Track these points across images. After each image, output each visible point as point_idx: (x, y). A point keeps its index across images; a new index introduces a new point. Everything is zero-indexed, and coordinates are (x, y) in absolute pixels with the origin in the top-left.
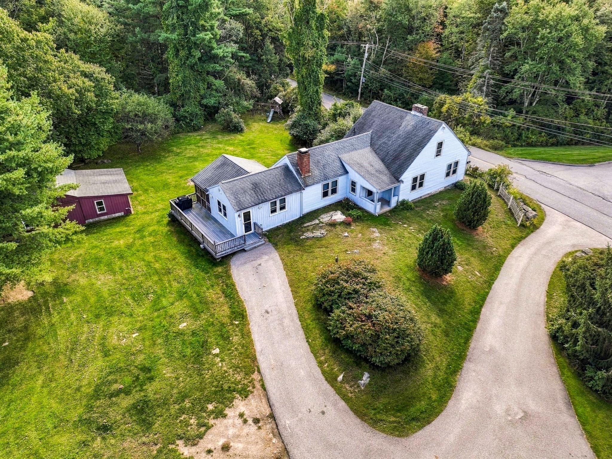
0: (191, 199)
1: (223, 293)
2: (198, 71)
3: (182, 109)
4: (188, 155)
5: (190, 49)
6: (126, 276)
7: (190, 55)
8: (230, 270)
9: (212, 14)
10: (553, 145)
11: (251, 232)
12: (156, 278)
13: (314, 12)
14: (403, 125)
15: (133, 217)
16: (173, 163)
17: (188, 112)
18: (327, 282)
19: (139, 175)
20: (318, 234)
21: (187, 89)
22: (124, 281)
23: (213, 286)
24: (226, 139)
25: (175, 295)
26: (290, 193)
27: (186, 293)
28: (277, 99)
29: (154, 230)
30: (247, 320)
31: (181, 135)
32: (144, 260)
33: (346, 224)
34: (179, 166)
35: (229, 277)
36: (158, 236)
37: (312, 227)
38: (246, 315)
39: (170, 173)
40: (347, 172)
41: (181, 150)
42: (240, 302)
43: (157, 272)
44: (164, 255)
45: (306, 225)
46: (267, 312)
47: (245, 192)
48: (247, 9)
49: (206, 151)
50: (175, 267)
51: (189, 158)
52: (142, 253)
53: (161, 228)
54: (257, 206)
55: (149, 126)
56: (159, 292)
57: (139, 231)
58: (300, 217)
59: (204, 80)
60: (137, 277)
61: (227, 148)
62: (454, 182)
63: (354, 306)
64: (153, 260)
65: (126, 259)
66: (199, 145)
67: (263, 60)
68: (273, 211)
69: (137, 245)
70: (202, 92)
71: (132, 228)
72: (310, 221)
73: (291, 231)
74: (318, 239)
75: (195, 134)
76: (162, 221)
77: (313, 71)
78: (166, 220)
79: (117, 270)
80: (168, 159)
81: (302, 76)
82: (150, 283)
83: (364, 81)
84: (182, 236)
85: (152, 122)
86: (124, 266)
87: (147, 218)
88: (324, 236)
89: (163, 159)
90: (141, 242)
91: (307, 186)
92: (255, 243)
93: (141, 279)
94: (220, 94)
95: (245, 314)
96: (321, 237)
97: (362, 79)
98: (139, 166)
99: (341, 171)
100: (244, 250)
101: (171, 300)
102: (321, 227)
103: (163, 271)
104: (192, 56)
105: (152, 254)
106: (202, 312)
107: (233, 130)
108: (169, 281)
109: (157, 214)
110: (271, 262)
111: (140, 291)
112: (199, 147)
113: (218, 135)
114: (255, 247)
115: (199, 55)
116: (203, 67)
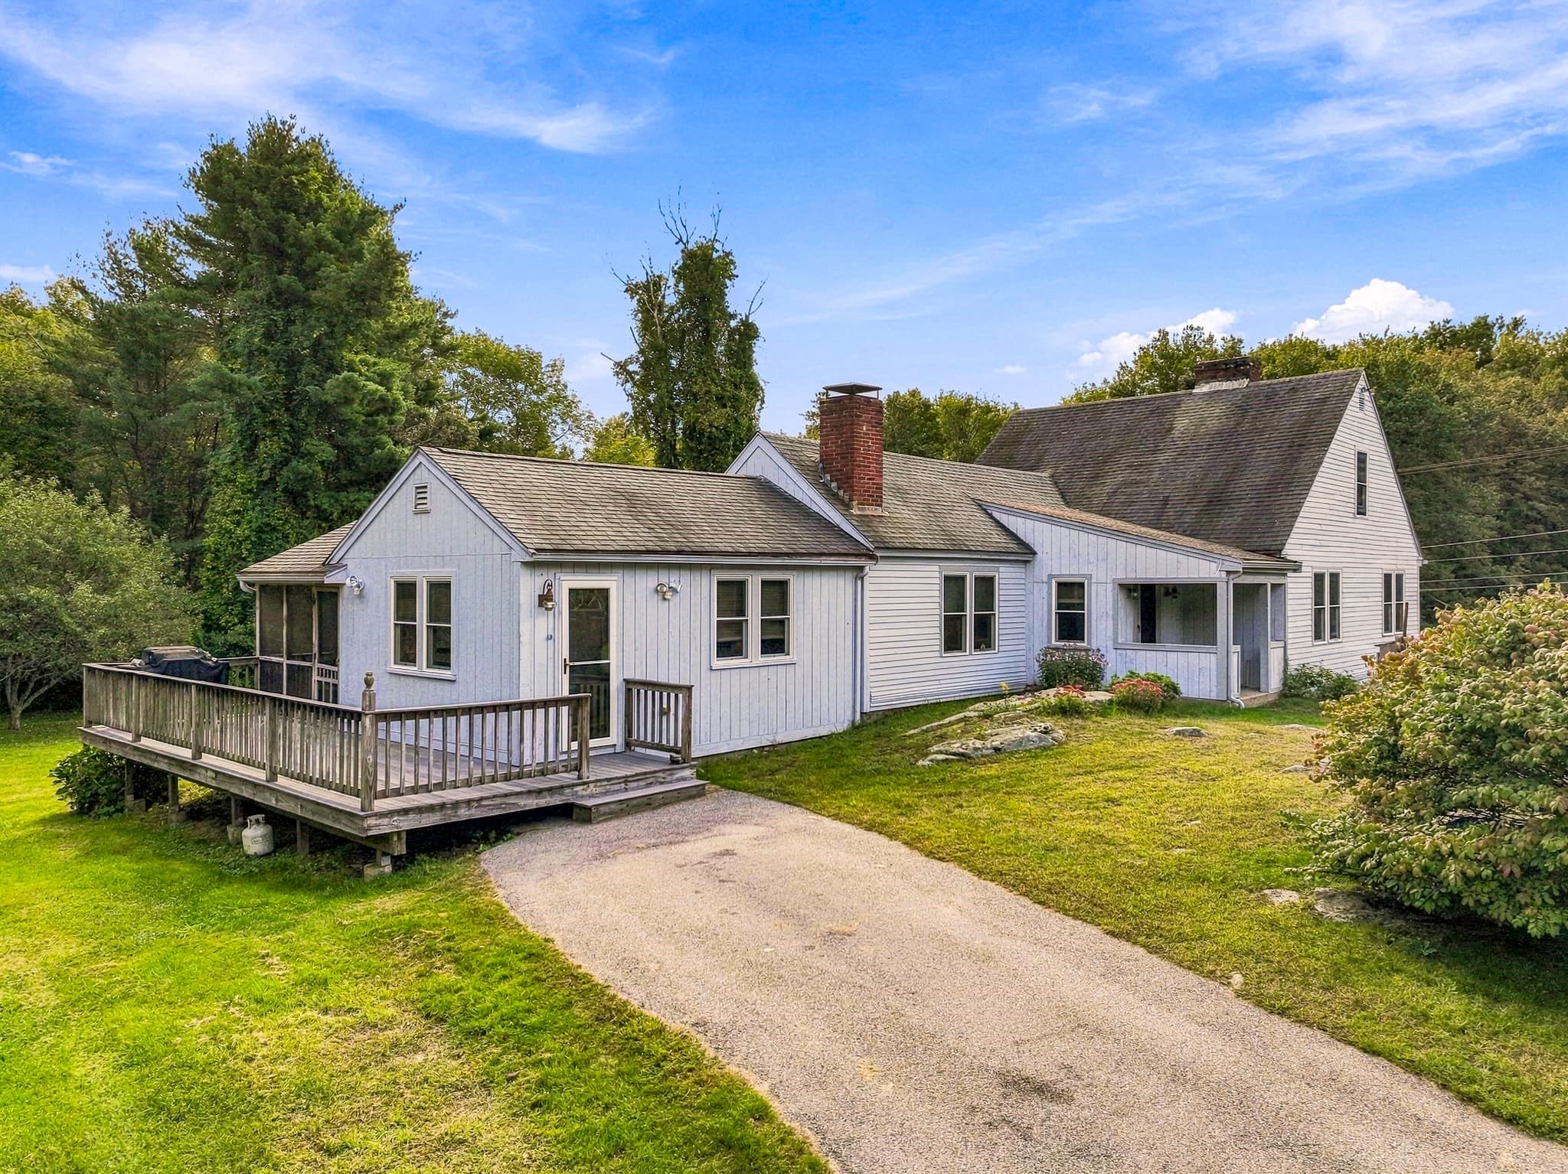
5: (300, 435)
14: (1179, 427)
20: (1015, 734)
26: (817, 554)
40: (1027, 552)
45: (911, 733)
54: (651, 576)
58: (855, 726)
68: (730, 647)
74: (1039, 753)
88: (1061, 743)
91: (885, 546)
96: (1045, 748)
99: (1003, 539)
100: (572, 811)
102: (1007, 720)
104: (303, 457)
115: (327, 452)
116: (337, 501)
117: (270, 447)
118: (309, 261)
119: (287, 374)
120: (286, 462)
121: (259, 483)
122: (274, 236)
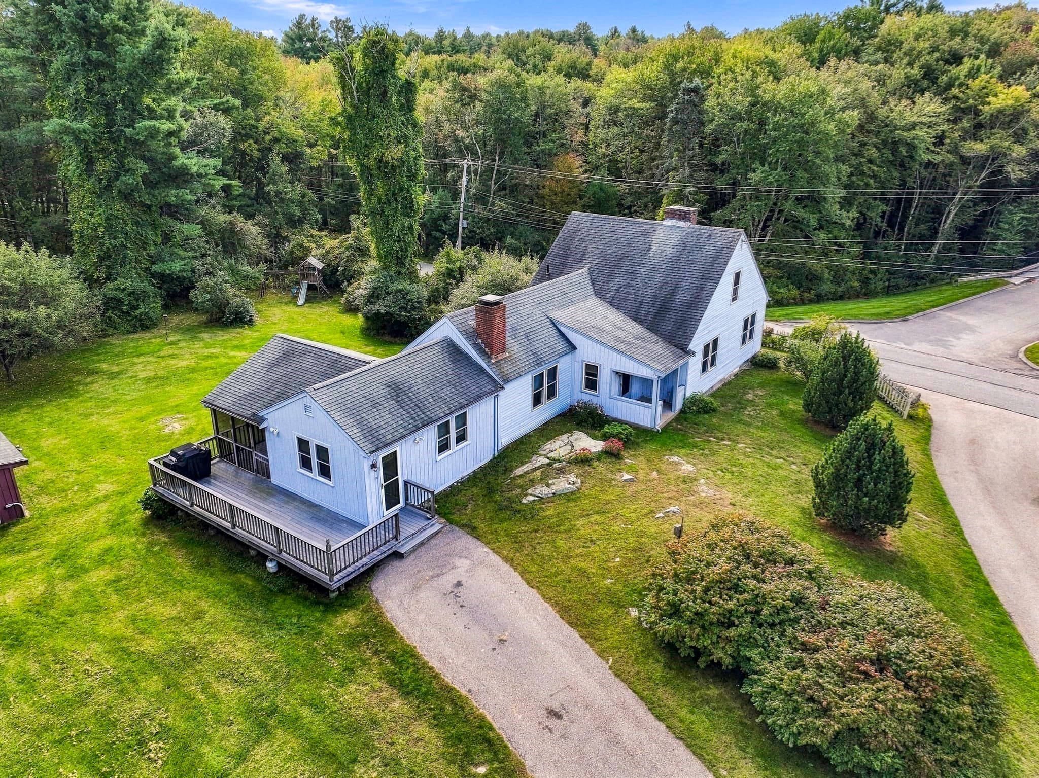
0: (208, 452)
1: (392, 683)
2: (143, 204)
3: (110, 285)
4: (142, 375)
5: (122, 156)
6: (48, 698)
7: (122, 169)
8: (381, 614)
9: (171, 82)
10: (811, 302)
11: (398, 506)
12: (154, 683)
13: (394, 77)
14: (654, 249)
15: (30, 524)
16: (110, 394)
17: (124, 289)
18: (706, 590)
19: (24, 427)
20: (561, 485)
21: (117, 243)
22: (43, 718)
23: (351, 671)
24: (222, 338)
25: (241, 724)
26: (478, 398)
27: (273, 711)
28: (313, 261)
29: (109, 550)
30: (508, 755)
31: (113, 341)
32: (96, 638)
33: (611, 455)
34: (128, 397)
35: (388, 632)
36: (124, 563)
37: (538, 473)
38: (500, 739)
39: (109, 414)
40: (573, 347)
41: (121, 367)
42: (457, 701)
43: (152, 664)
44: (163, 610)
45: (519, 471)
46: (554, 714)
47: (375, 405)
48: (229, 97)
49: (184, 363)
50: (208, 638)
51: (148, 380)
52: (87, 617)
53: (127, 540)
54: (411, 437)
55: (42, 311)
56: (181, 726)
57: (62, 557)
58: (494, 458)
59: (154, 226)
60: (88, 694)
61: (232, 354)
62: (750, 356)
63: (817, 640)
64: (129, 633)
65: (37, 645)
66: (162, 354)
67: (269, 192)
68: (443, 447)
69: (65, 598)
70: (152, 250)
71: (34, 554)
72: (523, 463)
73: (490, 491)
74: (570, 496)
75: (147, 335)
76: (125, 522)
77: (401, 189)
78: (138, 515)
79: (12, 685)
80: (95, 386)
81: (380, 199)
82: (141, 705)
83: (465, 226)
84: (200, 551)
85: (47, 305)
86: (33, 668)
87: (79, 523)
88: (579, 489)
89: (81, 387)
90: (72, 586)
91: (507, 381)
92: (421, 530)
93: (104, 696)
94: (190, 254)
95: (491, 734)
96: (572, 493)
97: (462, 224)
98: (18, 408)
99: (561, 346)
100: (397, 556)
101: (233, 744)
102: (559, 469)
103: (174, 658)
104: (127, 171)
105: (121, 615)
106: (354, 761)
107: (231, 323)
108: (205, 687)
109: (104, 507)
110: (483, 573)
111: (110, 737)
112: (163, 357)
113: (200, 332)
114: (422, 544)
115: (143, 167)
116: (153, 196)
117: (103, 166)
118: (108, 39)
119: (107, 115)
120: (118, 176)
121: (100, 188)
122: (81, 22)
